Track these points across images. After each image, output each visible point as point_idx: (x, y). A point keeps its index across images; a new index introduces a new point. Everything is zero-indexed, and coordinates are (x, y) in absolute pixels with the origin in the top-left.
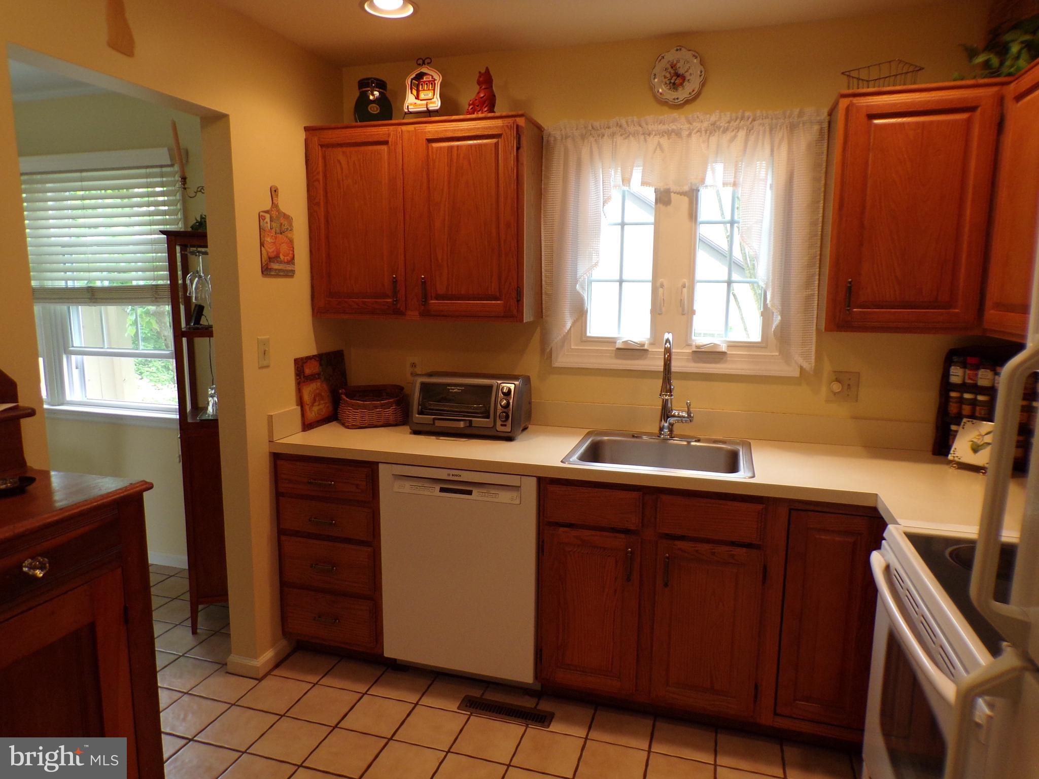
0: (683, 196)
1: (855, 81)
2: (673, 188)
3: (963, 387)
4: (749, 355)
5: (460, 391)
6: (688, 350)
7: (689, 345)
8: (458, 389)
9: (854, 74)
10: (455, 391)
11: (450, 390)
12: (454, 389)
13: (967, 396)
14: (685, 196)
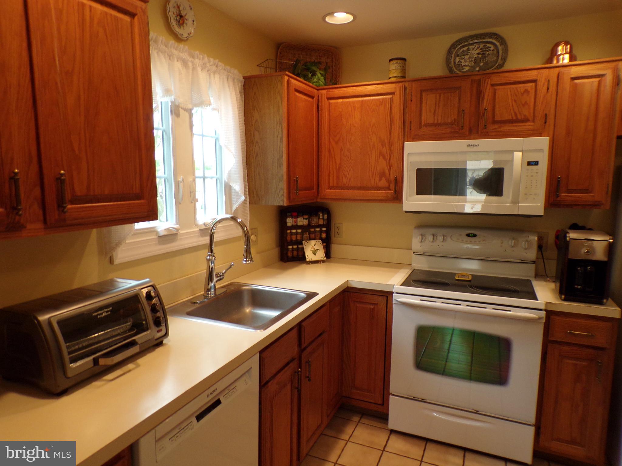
0: (186, 112)
1: (263, 68)
2: (181, 105)
3: (293, 227)
4: (224, 226)
5: (109, 313)
6: (197, 229)
7: (196, 225)
8: (107, 312)
9: (262, 65)
10: (104, 315)
11: (99, 317)
12: (102, 314)
13: (294, 231)
14: (187, 111)
